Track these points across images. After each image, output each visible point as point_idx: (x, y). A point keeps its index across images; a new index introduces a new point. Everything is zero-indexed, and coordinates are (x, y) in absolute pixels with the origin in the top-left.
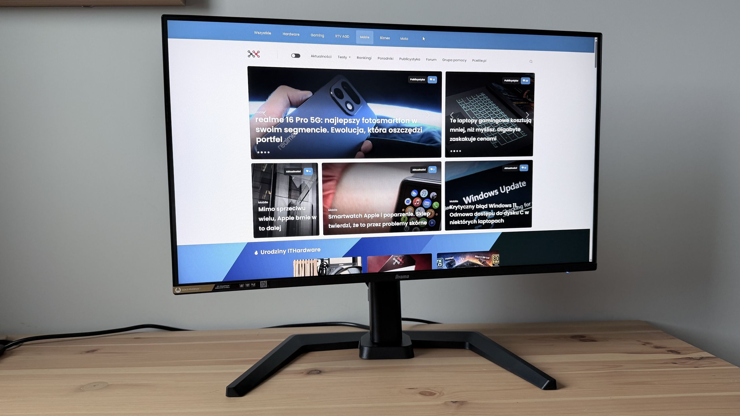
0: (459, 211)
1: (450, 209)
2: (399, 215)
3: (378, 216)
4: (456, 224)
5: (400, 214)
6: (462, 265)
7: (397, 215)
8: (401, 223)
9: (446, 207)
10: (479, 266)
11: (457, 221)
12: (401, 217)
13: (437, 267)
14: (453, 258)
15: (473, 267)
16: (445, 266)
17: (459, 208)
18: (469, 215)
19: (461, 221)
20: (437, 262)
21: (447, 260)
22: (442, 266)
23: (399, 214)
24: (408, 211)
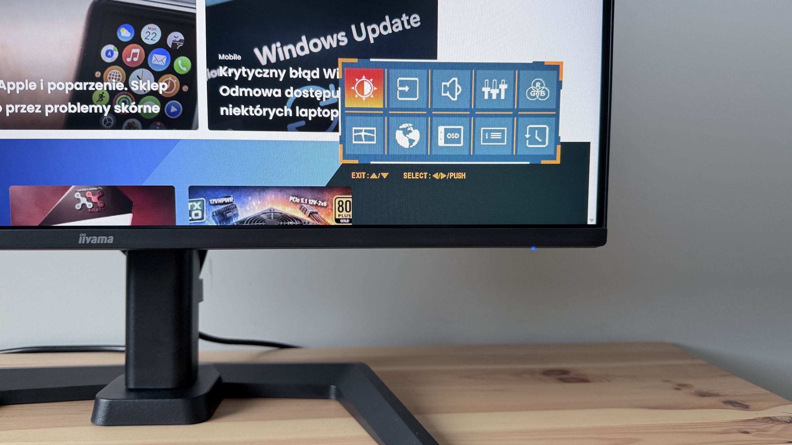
0: (243, 82)
1: (221, 75)
2: (88, 86)
3: (32, 86)
4: (239, 114)
5: (90, 83)
6: (255, 219)
7: (82, 86)
8: (94, 106)
9: (210, 71)
10: (299, 223)
11: (240, 108)
12: (93, 91)
13: (190, 220)
14: (230, 199)
15: (285, 223)
16: (211, 218)
17: (245, 75)
18: (272, 95)
19: (251, 108)
20: (190, 209)
21: (215, 205)
22: (202, 218)
23: (87, 83)
24: (111, 76)
